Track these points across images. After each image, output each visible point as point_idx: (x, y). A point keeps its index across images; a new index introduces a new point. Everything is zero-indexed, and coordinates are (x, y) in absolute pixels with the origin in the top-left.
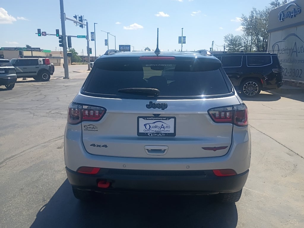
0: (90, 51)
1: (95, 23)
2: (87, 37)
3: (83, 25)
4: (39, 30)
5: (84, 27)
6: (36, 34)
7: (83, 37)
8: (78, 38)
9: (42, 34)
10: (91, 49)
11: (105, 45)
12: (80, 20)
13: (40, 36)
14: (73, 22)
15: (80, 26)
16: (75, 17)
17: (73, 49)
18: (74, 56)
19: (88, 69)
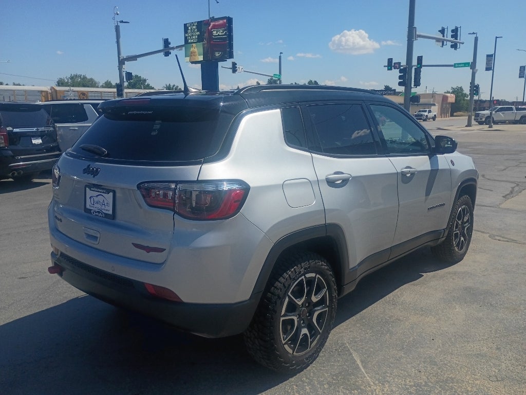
0: (475, 90)
1: (496, 37)
2: (473, 66)
3: (458, 44)
4: (390, 61)
5: (458, 47)
6: (385, 66)
7: (466, 65)
8: (455, 67)
9: (394, 66)
10: (477, 87)
11: (520, 77)
12: (452, 36)
13: (391, 69)
14: (434, 40)
15: (452, 46)
16: (442, 31)
17: (460, 88)
18: (460, 100)
19: (467, 124)
